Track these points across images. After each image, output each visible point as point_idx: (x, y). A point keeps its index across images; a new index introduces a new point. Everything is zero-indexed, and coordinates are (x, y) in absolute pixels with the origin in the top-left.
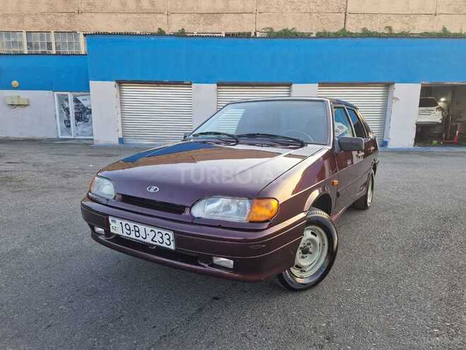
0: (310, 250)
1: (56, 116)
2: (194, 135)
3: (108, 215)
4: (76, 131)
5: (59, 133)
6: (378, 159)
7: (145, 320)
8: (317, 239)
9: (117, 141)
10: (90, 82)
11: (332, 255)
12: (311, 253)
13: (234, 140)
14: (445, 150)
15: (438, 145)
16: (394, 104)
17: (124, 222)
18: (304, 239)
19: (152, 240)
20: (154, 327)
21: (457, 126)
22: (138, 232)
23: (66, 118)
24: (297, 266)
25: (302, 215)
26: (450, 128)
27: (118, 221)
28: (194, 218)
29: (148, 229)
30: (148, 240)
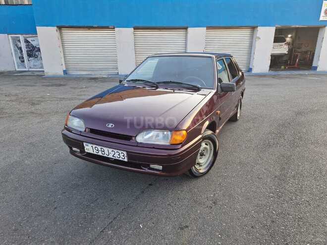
0: (204, 154)
1: (12, 54)
2: (127, 81)
3: (83, 142)
4: (30, 65)
5: (16, 67)
6: (245, 87)
7: (111, 200)
8: (208, 147)
9: (63, 73)
10: (37, 27)
11: (215, 154)
12: (205, 155)
13: (155, 86)
14: (288, 73)
15: (285, 70)
16: (257, 42)
17: (94, 146)
18: (202, 148)
19: (113, 156)
20: (118, 204)
21: (297, 55)
22: (104, 151)
23: (20, 55)
24: (197, 164)
25: (200, 136)
26: (293, 57)
27: (90, 145)
28: (138, 143)
29: (110, 150)
30: (111, 156)
